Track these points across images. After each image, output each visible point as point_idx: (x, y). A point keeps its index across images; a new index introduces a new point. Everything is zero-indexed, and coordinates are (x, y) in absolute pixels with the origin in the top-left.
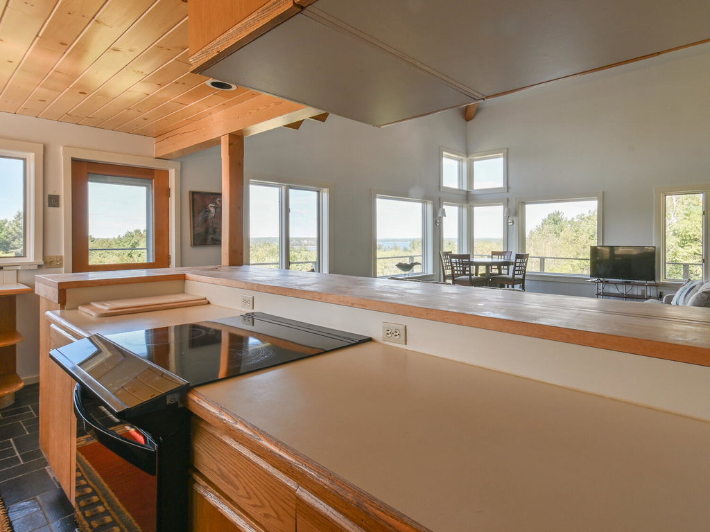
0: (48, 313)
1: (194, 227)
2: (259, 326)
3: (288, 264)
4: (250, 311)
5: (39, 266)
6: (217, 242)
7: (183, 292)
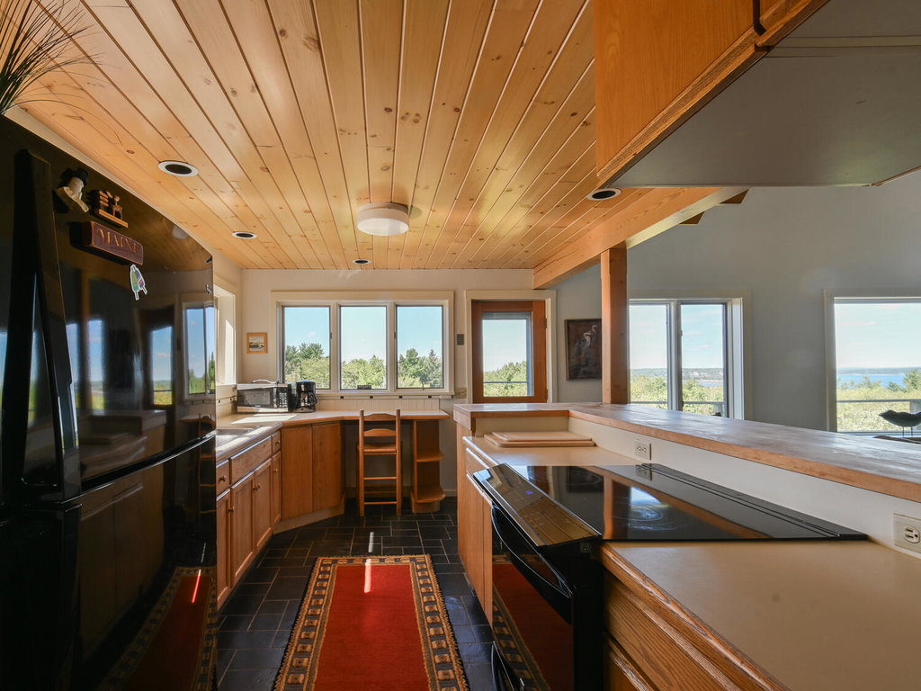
0: (464, 438)
1: (569, 359)
2: (658, 482)
3: (680, 405)
4: (648, 462)
5: (452, 396)
6: (597, 375)
7: (566, 429)
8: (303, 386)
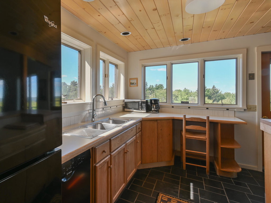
5: (245, 110)
8: (153, 101)
